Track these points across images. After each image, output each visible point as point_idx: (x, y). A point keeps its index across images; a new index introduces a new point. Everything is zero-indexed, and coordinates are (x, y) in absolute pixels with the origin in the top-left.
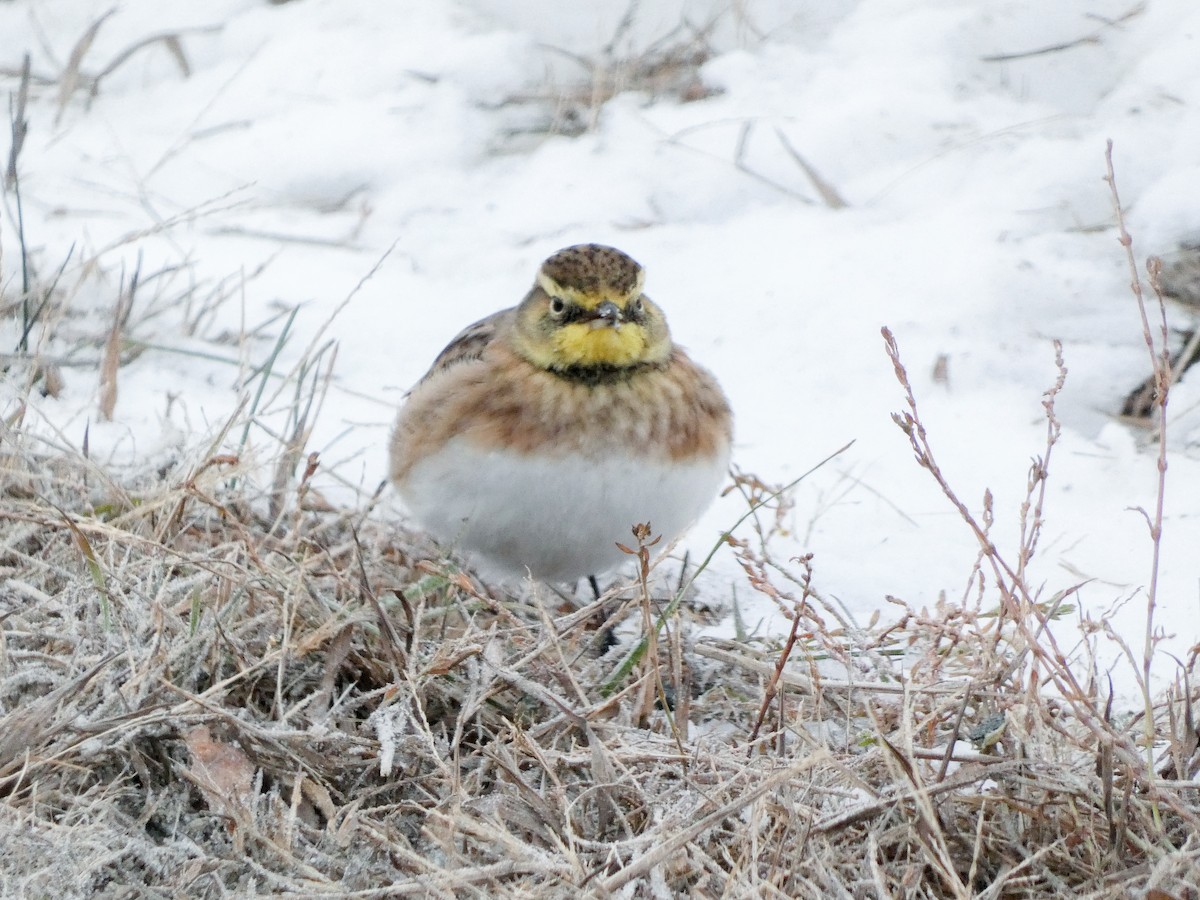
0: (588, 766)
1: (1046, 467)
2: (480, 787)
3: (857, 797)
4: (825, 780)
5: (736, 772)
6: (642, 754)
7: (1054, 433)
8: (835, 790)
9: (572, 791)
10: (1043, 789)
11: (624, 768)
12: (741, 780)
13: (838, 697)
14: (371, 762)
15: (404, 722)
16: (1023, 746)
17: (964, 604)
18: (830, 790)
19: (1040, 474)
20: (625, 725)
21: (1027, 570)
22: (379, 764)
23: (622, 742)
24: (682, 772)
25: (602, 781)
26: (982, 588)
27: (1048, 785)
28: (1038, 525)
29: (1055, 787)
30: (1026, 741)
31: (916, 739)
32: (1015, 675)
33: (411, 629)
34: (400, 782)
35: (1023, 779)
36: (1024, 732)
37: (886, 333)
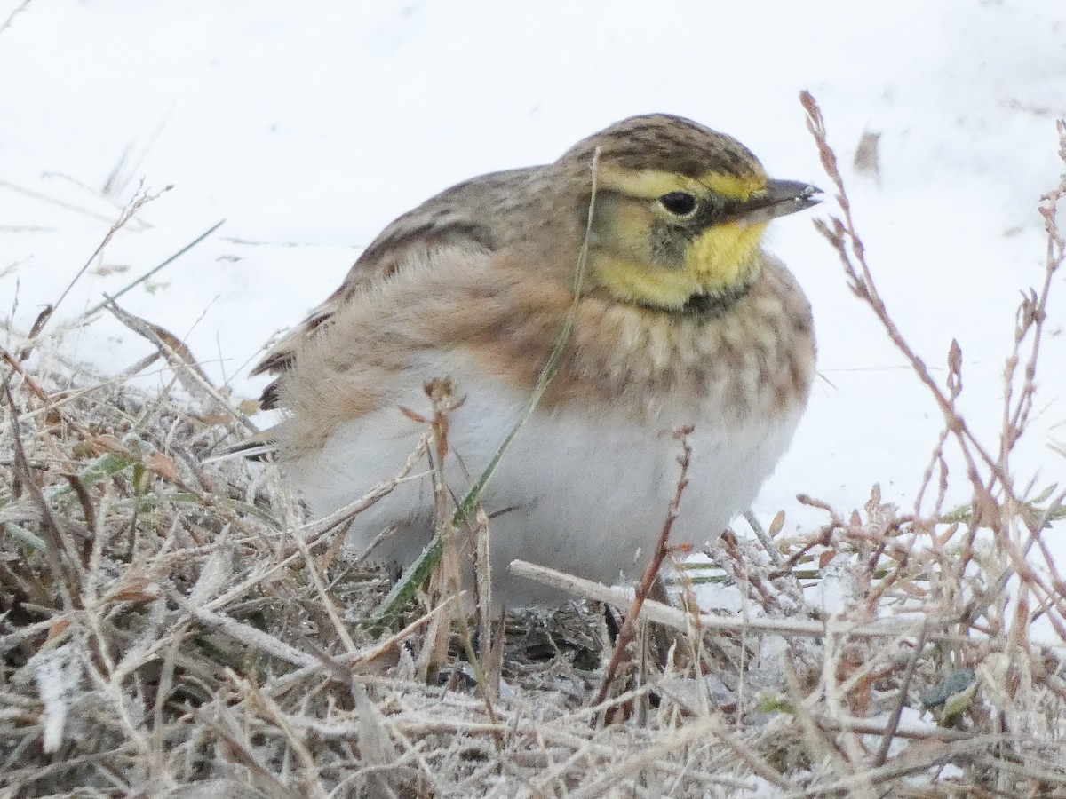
0: (353, 739)
1: (1043, 305)
2: (189, 770)
3: (754, 788)
4: (706, 763)
5: (574, 750)
6: (434, 722)
7: (1056, 254)
8: (723, 777)
9: (329, 777)
10: (1034, 778)
11: (407, 743)
12: (583, 762)
13: (725, 642)
14: (30, 733)
15: (78, 673)
16: (1002, 716)
17: (918, 507)
18: (714, 777)
19: (1033, 314)
20: (407, 679)
21: (1013, 457)
22: (42, 734)
23: (403, 704)
24: (493, 748)
25: (375, 762)
26: (944, 485)
27: (1039, 773)
28: (1029, 391)
29: (1050, 776)
30: (1007, 708)
31: (843, 703)
32: (992, 611)
33: (89, 534)
34: (72, 762)
35: (1002, 763)
36: (1004, 694)
37: (807, 100)
